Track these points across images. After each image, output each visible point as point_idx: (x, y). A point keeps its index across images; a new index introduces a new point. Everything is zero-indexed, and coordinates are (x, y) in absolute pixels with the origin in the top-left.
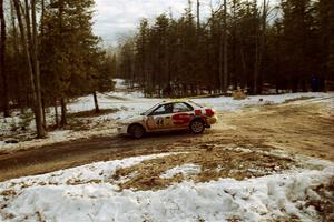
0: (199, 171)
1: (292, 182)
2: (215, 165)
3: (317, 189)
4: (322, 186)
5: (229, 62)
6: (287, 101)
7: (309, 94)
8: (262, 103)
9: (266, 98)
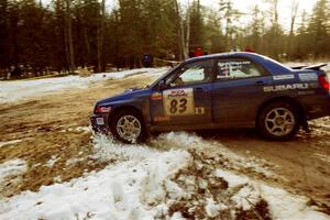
0: (24, 168)
1: (144, 174)
2: (48, 157)
3: (176, 179)
4: (180, 172)
5: (74, 43)
6: (126, 76)
7: (144, 70)
8: (106, 79)
9: (109, 75)
